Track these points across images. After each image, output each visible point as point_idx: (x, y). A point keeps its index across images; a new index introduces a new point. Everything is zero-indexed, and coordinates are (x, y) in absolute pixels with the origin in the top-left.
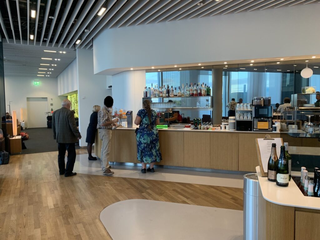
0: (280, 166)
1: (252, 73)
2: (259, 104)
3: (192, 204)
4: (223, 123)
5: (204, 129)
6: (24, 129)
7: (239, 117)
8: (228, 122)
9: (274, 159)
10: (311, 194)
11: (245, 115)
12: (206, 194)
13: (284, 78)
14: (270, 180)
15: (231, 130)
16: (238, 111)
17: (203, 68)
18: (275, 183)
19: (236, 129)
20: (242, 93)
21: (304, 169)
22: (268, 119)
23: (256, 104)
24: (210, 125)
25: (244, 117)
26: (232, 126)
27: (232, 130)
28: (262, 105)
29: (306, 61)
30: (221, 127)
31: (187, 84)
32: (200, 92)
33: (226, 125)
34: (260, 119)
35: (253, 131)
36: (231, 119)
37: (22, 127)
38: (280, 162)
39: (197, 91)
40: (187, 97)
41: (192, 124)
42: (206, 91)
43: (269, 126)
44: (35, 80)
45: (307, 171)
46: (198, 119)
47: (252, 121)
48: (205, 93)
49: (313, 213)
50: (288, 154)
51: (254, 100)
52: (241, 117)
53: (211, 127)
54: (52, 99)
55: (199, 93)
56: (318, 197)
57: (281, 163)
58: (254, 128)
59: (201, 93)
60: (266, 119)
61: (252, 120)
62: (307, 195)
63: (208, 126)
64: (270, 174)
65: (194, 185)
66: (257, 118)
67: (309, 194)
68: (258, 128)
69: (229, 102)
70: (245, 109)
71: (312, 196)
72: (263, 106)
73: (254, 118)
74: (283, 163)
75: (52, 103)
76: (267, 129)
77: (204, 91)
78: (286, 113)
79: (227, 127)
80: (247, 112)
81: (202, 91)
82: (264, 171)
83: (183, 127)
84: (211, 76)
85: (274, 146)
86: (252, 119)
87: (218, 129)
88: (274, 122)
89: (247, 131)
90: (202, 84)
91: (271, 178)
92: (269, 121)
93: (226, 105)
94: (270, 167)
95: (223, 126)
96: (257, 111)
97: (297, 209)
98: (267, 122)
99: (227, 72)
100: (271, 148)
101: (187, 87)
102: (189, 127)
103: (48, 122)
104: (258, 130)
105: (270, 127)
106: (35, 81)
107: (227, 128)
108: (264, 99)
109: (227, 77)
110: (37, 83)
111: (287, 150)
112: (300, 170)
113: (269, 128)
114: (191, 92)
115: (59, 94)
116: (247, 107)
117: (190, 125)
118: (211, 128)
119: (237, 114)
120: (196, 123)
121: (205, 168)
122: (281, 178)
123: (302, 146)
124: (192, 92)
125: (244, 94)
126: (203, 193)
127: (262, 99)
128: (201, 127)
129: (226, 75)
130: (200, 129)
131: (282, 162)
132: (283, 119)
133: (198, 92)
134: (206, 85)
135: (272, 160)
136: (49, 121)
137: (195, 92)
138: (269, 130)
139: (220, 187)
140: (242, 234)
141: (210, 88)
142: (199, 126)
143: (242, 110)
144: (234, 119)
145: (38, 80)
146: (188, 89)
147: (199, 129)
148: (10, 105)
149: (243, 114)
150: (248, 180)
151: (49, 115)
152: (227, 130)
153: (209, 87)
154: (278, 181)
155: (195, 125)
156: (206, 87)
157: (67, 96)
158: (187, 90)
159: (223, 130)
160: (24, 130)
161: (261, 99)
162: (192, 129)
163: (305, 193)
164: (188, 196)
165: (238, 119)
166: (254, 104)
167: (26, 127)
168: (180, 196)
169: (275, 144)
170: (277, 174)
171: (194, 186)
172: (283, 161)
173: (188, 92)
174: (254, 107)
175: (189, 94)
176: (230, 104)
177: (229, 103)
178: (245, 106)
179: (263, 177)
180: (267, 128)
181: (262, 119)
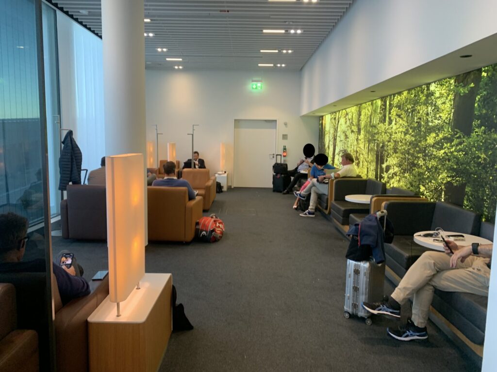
6: (225, 189)
37: (222, 185)
44: (254, 79)
54: (286, 124)
75: (285, 133)
103: (274, 177)
106: (253, 81)
110: (257, 86)
115: (305, 111)
136: (276, 175)
145: (260, 79)
148: (193, 135)
151: (279, 162)
157: (322, 117)
160: (225, 192)
167: (230, 184)
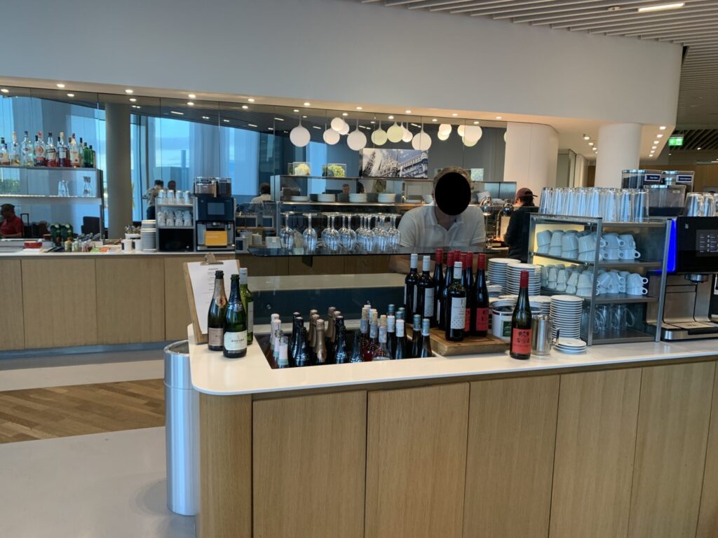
0: (229, 317)
1: (199, 124)
2: (208, 193)
3: (46, 437)
4: (128, 235)
5: (79, 250)
7: (164, 220)
8: (139, 232)
9: (219, 305)
10: (283, 364)
11: (178, 215)
12: (84, 406)
13: (262, 143)
14: (213, 349)
15: (146, 251)
16: (162, 208)
17: (71, 95)
18: (221, 353)
19: (158, 248)
20: (179, 169)
21: (275, 318)
22: (226, 226)
23: (200, 192)
24: (98, 239)
25: (175, 221)
26: (149, 241)
27: (149, 251)
28: (213, 195)
29: (296, 111)
30: (123, 244)
31: (26, 132)
32: (65, 157)
33: (134, 239)
34: (209, 226)
35: (195, 250)
36: (147, 226)
38: (231, 308)
39: (58, 153)
40: (28, 168)
41: (48, 239)
42: (83, 155)
43: (228, 240)
45: (280, 321)
46: (64, 227)
47: (192, 230)
48: (80, 160)
49: (283, 399)
50: (249, 291)
51: (198, 182)
52: (168, 220)
53: (99, 244)
55: (64, 159)
56: (297, 366)
57: (233, 309)
58: (197, 245)
59: (70, 161)
60: (221, 225)
61: (194, 227)
62: (278, 367)
63: (90, 243)
64: (212, 337)
65: (53, 390)
66: (203, 223)
67: (280, 364)
68: (206, 244)
69: (148, 187)
70: (179, 203)
71: (286, 367)
72: (215, 196)
73: (197, 222)
74: (235, 310)
76: (225, 247)
77: (77, 155)
78: (261, 213)
79: (136, 245)
80: (183, 209)
81: (71, 155)
82: (200, 332)
83: (21, 247)
84: (104, 122)
85: (220, 275)
86: (193, 225)
87: (115, 249)
88: (239, 231)
89: (183, 251)
90: (71, 136)
91: (214, 345)
92: (229, 229)
93: (143, 195)
94: (212, 323)
95: (127, 242)
96: (203, 208)
97: (255, 397)
98: (225, 232)
99: (143, 118)
100: (214, 282)
101: (27, 141)
102: (39, 245)
104: (206, 249)
105: (231, 242)
107: (136, 247)
108: (217, 182)
109: (143, 128)
111: (245, 283)
112: (269, 322)
113: (229, 245)
114: (40, 156)
116: (182, 197)
117: (40, 240)
118: (100, 248)
119: (159, 213)
120: (59, 235)
121: (85, 345)
122: (233, 341)
123: (288, 275)
124: (43, 155)
125: (183, 171)
126: (76, 405)
127: (213, 181)
128: (71, 245)
129: (139, 123)
130: (70, 250)
131: (234, 307)
132: (257, 224)
133: (61, 157)
134: (81, 139)
135: (217, 306)
137: (50, 157)
138: (228, 248)
139: (120, 384)
140: (164, 476)
141: (93, 149)
142: (66, 242)
143: (173, 204)
144: (154, 226)
146: (31, 146)
147: (67, 251)
149: (174, 214)
150: (174, 357)
152: (137, 251)
153: (91, 147)
154: (227, 349)
155: (54, 241)
156: (83, 144)
158: (27, 149)
159: (128, 251)
161: (210, 182)
162: (47, 250)
163: (273, 363)
164: (33, 421)
165: (162, 225)
166: (196, 192)
168: (9, 424)
169: (222, 272)
170: (224, 333)
171: (53, 392)
172: (236, 305)
173: (31, 155)
174: (197, 198)
175: (35, 160)
176: (152, 192)
177: (150, 189)
178: (177, 196)
179: (199, 344)
180: (225, 244)
181: (214, 224)
